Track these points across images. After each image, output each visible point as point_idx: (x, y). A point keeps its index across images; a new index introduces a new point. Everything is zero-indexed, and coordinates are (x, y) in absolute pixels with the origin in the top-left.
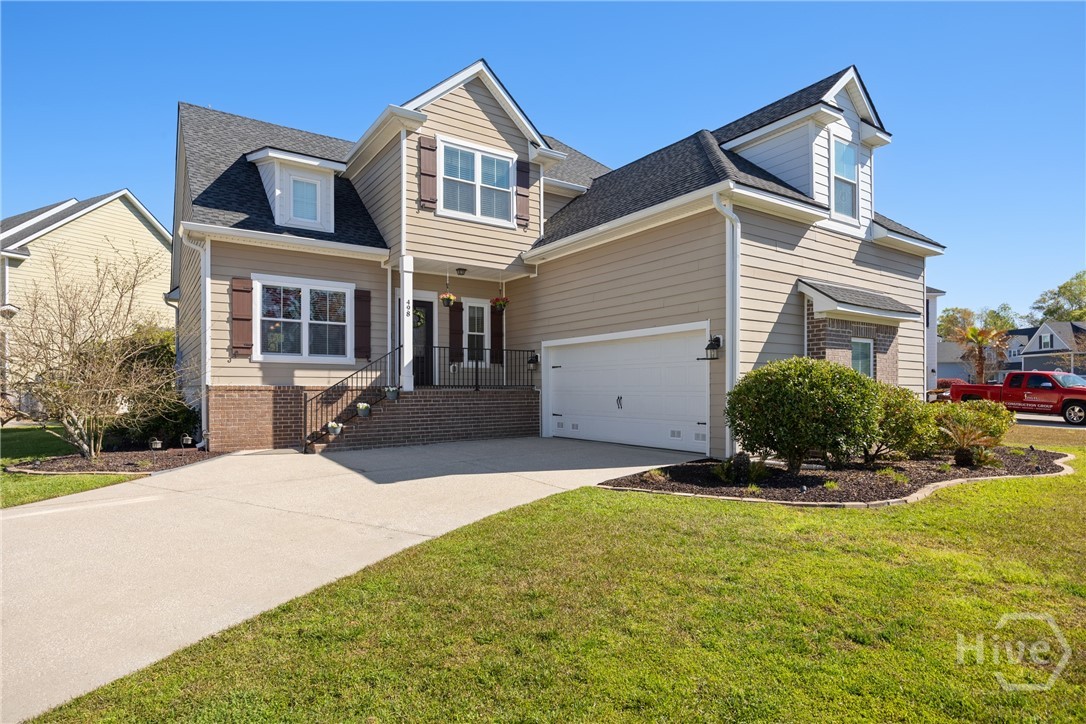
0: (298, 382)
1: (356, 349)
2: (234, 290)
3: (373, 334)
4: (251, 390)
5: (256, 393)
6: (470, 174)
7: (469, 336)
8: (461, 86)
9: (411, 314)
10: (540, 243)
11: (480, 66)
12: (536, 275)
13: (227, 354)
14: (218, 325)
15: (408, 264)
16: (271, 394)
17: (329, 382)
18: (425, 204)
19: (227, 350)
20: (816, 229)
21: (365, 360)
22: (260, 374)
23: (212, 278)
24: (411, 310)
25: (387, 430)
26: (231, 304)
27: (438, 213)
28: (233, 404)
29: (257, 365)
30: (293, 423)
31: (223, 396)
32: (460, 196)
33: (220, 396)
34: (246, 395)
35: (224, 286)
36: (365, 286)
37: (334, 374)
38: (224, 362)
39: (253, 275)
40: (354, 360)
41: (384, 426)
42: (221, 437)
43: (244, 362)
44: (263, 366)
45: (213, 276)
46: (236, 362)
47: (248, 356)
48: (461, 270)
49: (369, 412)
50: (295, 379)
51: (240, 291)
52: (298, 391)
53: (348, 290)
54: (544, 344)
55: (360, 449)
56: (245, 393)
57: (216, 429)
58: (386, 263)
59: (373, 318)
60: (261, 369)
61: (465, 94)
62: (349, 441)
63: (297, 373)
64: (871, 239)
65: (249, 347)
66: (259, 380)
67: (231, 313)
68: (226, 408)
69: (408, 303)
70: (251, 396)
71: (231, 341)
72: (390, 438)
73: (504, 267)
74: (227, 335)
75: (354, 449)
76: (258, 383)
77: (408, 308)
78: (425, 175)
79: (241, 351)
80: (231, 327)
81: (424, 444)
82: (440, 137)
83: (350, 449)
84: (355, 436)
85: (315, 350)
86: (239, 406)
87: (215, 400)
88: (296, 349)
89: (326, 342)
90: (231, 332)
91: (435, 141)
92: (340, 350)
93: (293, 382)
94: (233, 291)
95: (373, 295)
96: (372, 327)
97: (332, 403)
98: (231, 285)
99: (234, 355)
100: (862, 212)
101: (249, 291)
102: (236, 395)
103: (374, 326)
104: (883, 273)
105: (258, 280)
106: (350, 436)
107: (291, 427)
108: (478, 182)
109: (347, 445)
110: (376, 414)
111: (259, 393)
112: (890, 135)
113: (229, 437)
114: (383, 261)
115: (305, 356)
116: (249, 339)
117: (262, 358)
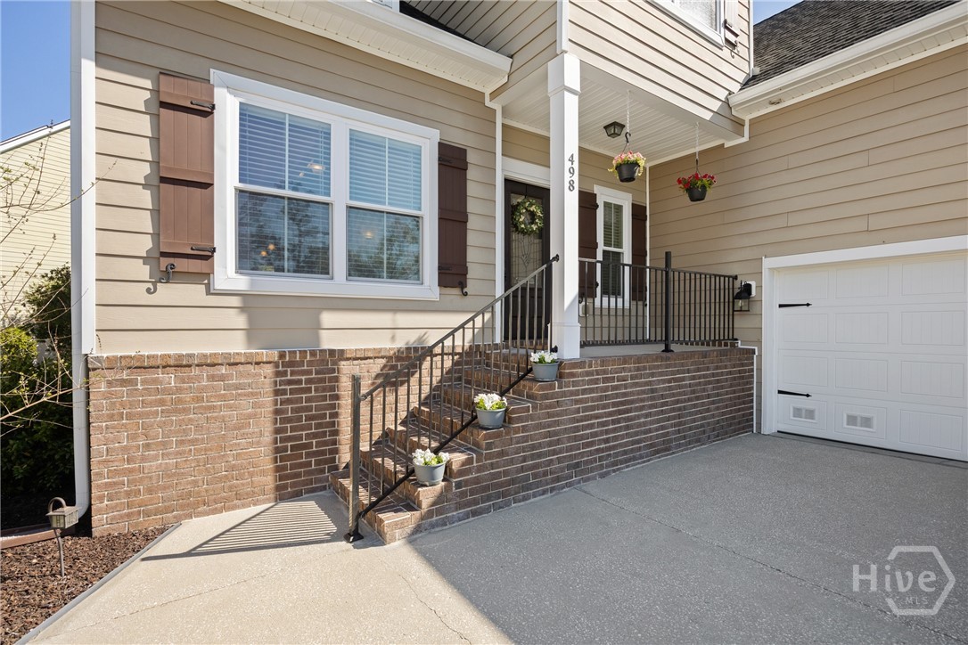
0: (328, 342)
1: (440, 268)
2: (164, 105)
3: (472, 239)
4: (209, 363)
5: (223, 370)
7: (604, 252)
9: (576, 185)
10: (751, 81)
12: (746, 139)
13: (144, 271)
14: (118, 194)
15: (572, 73)
16: (269, 370)
17: (393, 338)
19: (146, 260)
21: (457, 291)
22: (241, 321)
23: (98, 64)
24: (576, 178)
25: (540, 456)
26: (156, 140)
28: (162, 402)
29: (235, 301)
30: (315, 436)
31: (132, 382)
33: (123, 382)
34: (199, 378)
35: (137, 91)
36: (457, 139)
37: (403, 319)
38: (138, 293)
39: (215, 75)
40: (437, 289)
41: (533, 447)
42: (128, 494)
43: (192, 292)
44: (249, 303)
45: (101, 58)
46: (169, 292)
47: (205, 277)
48: (616, 126)
49: (507, 419)
50: (323, 334)
51: (181, 109)
52: (324, 362)
53: (425, 141)
54: (768, 263)
55: (487, 510)
56: (195, 371)
57: (112, 473)
58: (494, 95)
59: (472, 206)
60: (242, 309)
62: (463, 494)
63: (328, 319)
65: (207, 255)
66: (240, 336)
67: (155, 163)
68: (141, 415)
69: (572, 161)
70: (212, 378)
71: (156, 236)
72: (545, 474)
73: (708, 116)
74: (146, 222)
75: (475, 513)
77: (572, 172)
79: (182, 265)
80: (157, 199)
81: (603, 476)
83: (467, 516)
84: (477, 480)
86: (179, 408)
87: (107, 396)
88: (316, 263)
90: (156, 213)
92: (407, 270)
93: (317, 339)
94: (161, 106)
95: (471, 157)
96: (469, 225)
97: (395, 385)
98: (156, 91)
99: (168, 276)
101: (205, 112)
102: (170, 379)
103: (473, 223)
105: (232, 89)
106: (467, 483)
107: (309, 446)
109: (459, 506)
110: (520, 419)
111: (233, 371)
113: (150, 491)
114: (488, 91)
115: (339, 282)
116: (209, 233)
117: (242, 283)
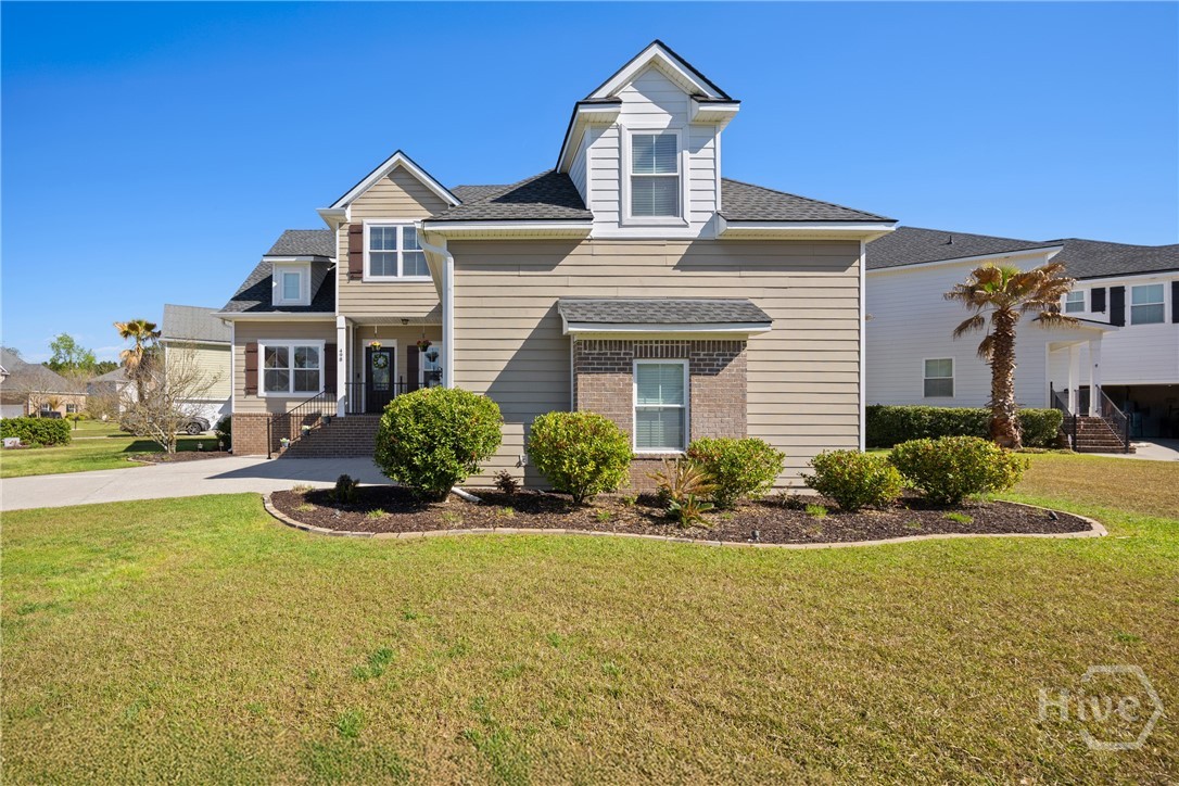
0: (288, 411)
1: (325, 386)
4: (256, 416)
6: (393, 245)
7: (425, 372)
8: (385, 176)
9: (345, 359)
11: (398, 156)
13: (244, 393)
15: (341, 322)
16: (271, 418)
17: (309, 410)
18: (355, 274)
19: (245, 390)
20: (592, 242)
22: (265, 405)
24: (345, 356)
25: (321, 445)
26: (246, 361)
27: (364, 280)
28: (246, 425)
29: (264, 400)
31: (242, 419)
32: (384, 264)
33: (240, 420)
35: (243, 349)
36: (332, 341)
37: (313, 404)
38: (242, 398)
39: (259, 341)
40: (324, 394)
41: (319, 442)
42: (239, 445)
44: (268, 400)
45: (236, 344)
46: (249, 398)
47: (256, 393)
48: (405, 320)
49: (308, 432)
50: (287, 409)
51: (252, 352)
52: (287, 416)
53: (320, 345)
56: (254, 418)
57: (236, 440)
61: (390, 182)
63: (288, 404)
64: (710, 236)
65: (256, 388)
66: (264, 409)
67: (246, 367)
68: (242, 427)
69: (340, 351)
70: (256, 420)
71: (246, 384)
72: (323, 451)
73: (425, 315)
74: (244, 381)
76: (264, 411)
77: (341, 355)
78: (355, 253)
79: (251, 391)
80: (246, 375)
82: (366, 221)
85: (298, 388)
86: (249, 426)
87: (236, 422)
88: (286, 388)
89: (305, 382)
90: (246, 378)
91: (362, 226)
92: (315, 387)
93: (284, 410)
94: (248, 352)
98: (246, 349)
99: (249, 394)
100: (688, 206)
101: (256, 351)
102: (248, 419)
104: (743, 273)
105: (262, 343)
108: (400, 249)
110: (313, 434)
111: (263, 418)
112: (738, 102)
113: (244, 446)
115: (292, 393)
116: (257, 383)
117: (265, 394)
